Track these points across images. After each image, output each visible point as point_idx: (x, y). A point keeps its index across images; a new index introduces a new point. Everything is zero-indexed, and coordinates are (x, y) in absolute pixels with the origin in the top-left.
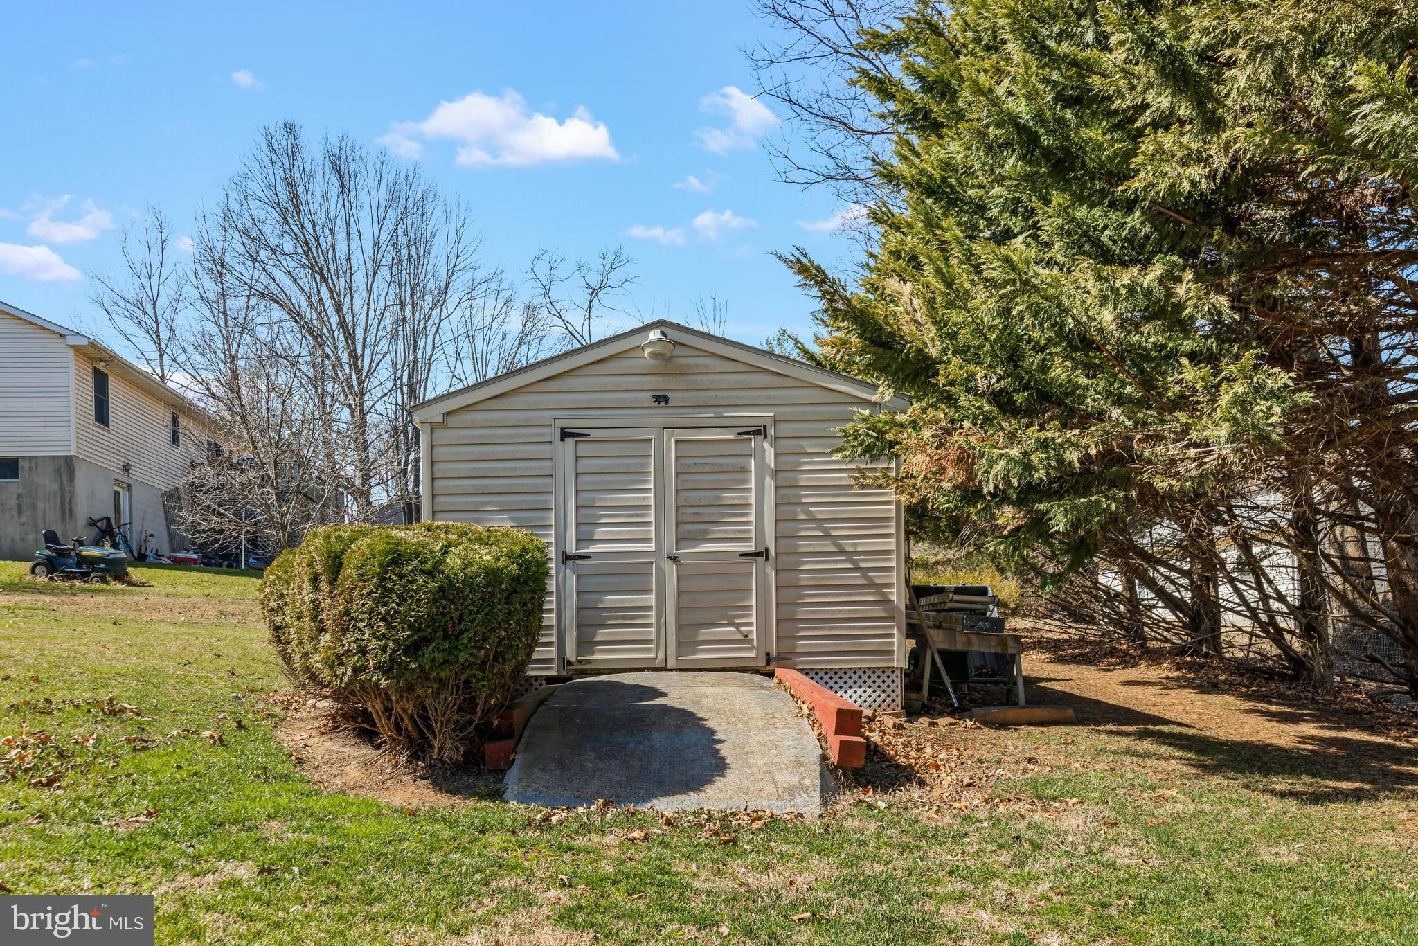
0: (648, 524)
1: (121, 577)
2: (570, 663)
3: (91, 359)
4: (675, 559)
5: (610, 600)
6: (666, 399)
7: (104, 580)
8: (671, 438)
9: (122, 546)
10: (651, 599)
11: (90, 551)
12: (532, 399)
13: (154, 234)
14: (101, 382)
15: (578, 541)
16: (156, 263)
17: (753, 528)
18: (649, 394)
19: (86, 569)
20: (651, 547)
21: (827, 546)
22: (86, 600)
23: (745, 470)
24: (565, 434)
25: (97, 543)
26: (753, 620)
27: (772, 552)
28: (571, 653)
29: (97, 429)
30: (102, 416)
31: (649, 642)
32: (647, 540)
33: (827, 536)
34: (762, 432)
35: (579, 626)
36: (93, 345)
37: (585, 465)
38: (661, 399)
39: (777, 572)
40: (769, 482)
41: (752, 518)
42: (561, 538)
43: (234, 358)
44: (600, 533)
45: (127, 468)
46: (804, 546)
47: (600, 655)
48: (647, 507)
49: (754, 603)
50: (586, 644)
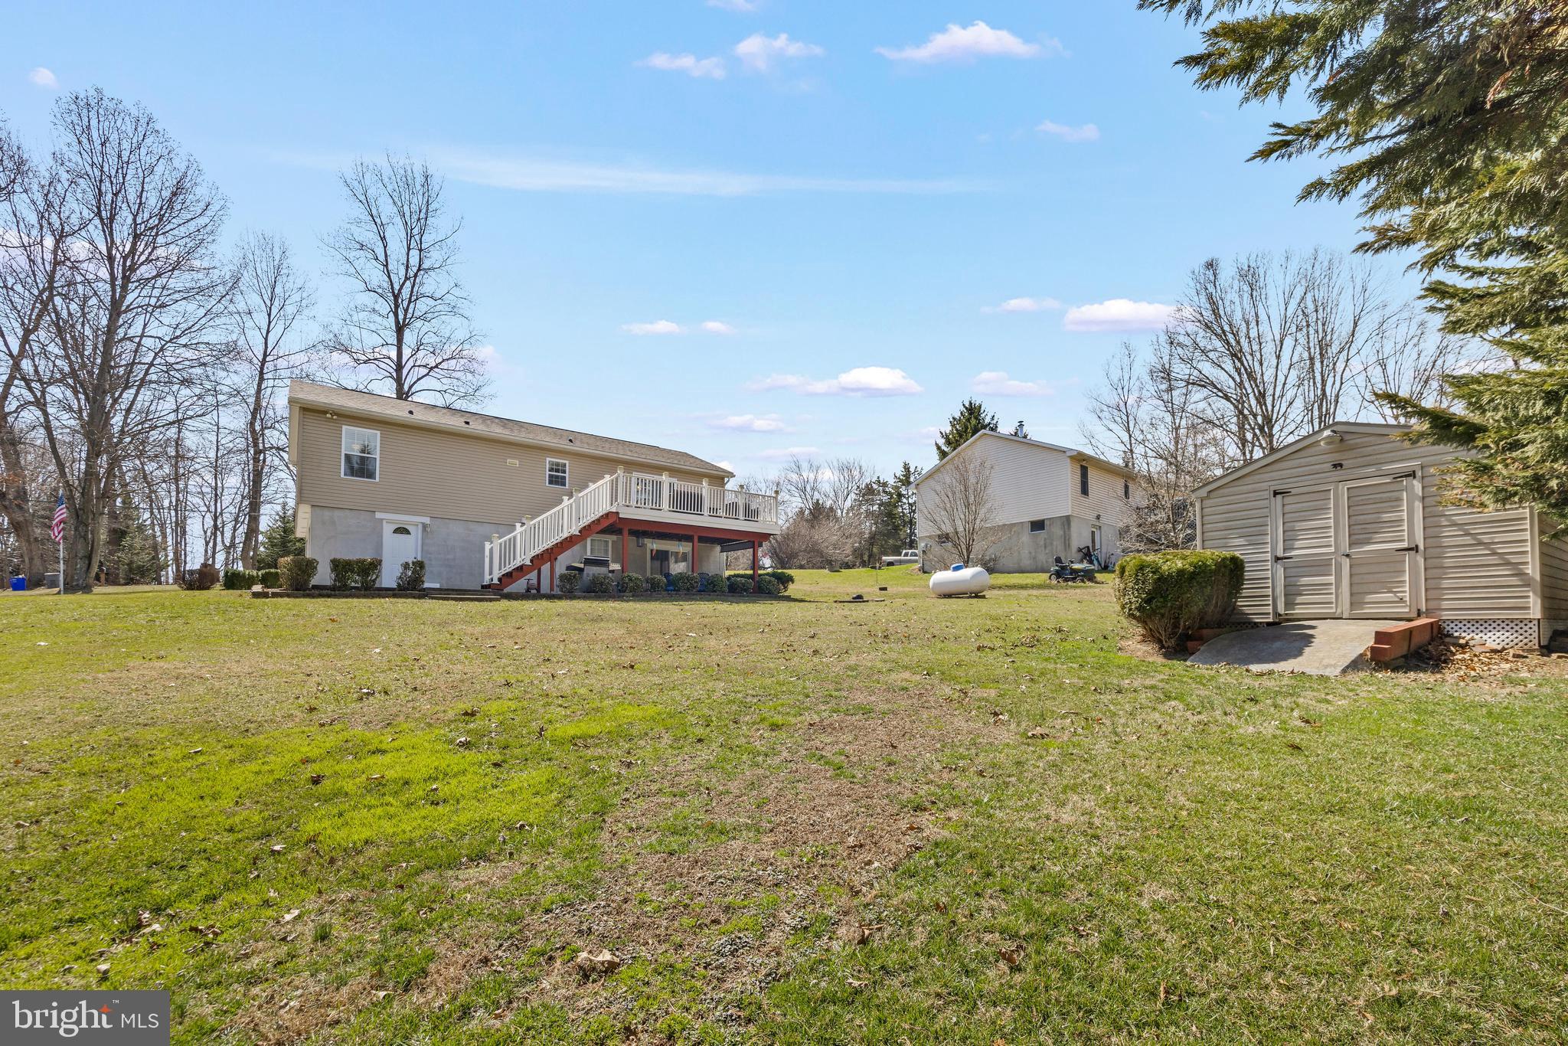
0: (1330, 537)
1: (1092, 579)
2: (1280, 615)
3: (1079, 461)
4: (1348, 556)
5: (1305, 580)
6: (1341, 465)
7: (1083, 581)
8: (1343, 488)
9: (1095, 562)
10: (1332, 579)
11: (1076, 566)
12: (1257, 478)
13: (1126, 361)
14: (1084, 471)
15: (1284, 550)
16: (1126, 377)
17: (1406, 533)
18: (1329, 465)
19: (1075, 576)
20: (1332, 549)
21: (1468, 540)
22: (1072, 591)
23: (1400, 499)
24: (1276, 494)
25: (1081, 561)
26: (1407, 589)
27: (1421, 547)
28: (1281, 609)
29: (1083, 499)
30: (1085, 490)
31: (1331, 603)
32: (1330, 546)
33: (1467, 534)
34: (1413, 475)
35: (1285, 595)
36: (1080, 454)
37: (1288, 508)
38: (1338, 466)
39: (1425, 559)
40: (1418, 506)
41: (1405, 528)
42: (1274, 549)
43: (1177, 429)
44: (1298, 544)
45: (1098, 517)
46: (1446, 542)
47: (1298, 611)
48: (1330, 527)
49: (1407, 578)
50: (1289, 604)
